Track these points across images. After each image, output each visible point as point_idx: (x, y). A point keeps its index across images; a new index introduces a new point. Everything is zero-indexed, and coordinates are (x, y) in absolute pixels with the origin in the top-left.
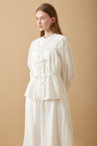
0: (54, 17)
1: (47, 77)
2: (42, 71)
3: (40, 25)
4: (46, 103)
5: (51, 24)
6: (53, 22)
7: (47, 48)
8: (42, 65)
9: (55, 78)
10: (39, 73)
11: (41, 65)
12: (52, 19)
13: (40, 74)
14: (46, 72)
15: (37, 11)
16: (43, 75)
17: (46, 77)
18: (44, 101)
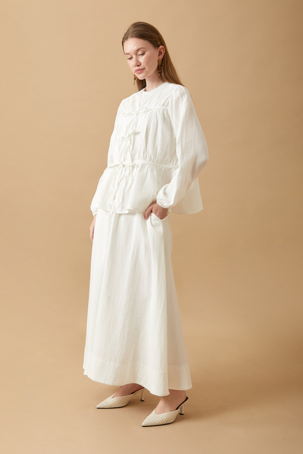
0: (161, 47)
1: (136, 166)
2: (129, 154)
3: (137, 68)
4: (123, 218)
5: (158, 61)
6: (161, 57)
7: (144, 109)
8: (131, 144)
9: (152, 170)
10: (123, 158)
11: (128, 142)
12: (159, 50)
13: (124, 161)
14: (137, 156)
15: (123, 42)
16: (128, 162)
17: (133, 167)
18: (120, 215)
